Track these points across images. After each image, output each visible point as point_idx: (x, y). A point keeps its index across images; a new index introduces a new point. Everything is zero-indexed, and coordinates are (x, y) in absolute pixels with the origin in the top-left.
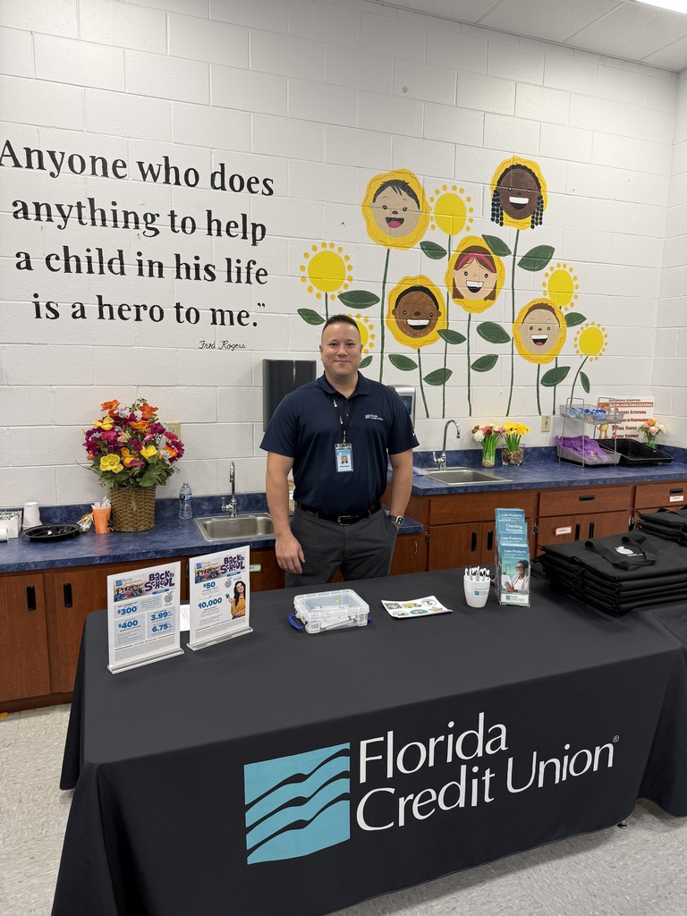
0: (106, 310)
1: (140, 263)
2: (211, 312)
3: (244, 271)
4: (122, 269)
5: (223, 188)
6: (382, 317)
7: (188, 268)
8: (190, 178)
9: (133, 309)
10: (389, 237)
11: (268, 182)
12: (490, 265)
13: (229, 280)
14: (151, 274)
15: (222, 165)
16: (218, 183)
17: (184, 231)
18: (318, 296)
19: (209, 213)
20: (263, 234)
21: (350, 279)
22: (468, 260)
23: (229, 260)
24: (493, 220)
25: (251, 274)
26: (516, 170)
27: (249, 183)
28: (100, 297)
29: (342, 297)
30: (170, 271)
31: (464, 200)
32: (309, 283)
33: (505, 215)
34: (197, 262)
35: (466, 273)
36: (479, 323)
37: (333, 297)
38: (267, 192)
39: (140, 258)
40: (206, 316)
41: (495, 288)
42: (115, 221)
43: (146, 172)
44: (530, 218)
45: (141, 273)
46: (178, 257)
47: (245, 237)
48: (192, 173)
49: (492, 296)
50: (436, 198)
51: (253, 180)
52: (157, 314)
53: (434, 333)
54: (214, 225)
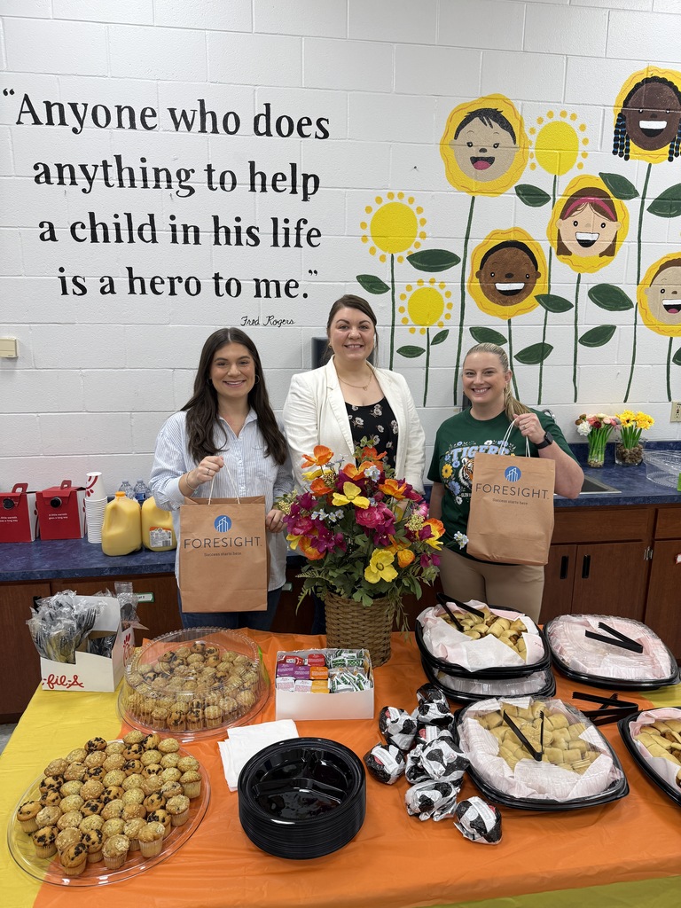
0: (137, 283)
1: (174, 228)
2: (254, 282)
3: (293, 232)
4: (154, 236)
5: (268, 133)
6: (463, 281)
7: (228, 231)
8: (229, 124)
9: (167, 282)
10: (474, 181)
11: (323, 123)
12: (609, 213)
13: (276, 244)
14: (186, 241)
15: (268, 106)
16: (262, 129)
17: (223, 188)
18: (383, 258)
19: (252, 164)
20: (316, 187)
21: (423, 236)
22: (579, 206)
23: (275, 220)
24: (615, 153)
25: (303, 235)
26: (650, 85)
27: (300, 125)
28: (130, 269)
29: (412, 258)
30: (207, 236)
31: (576, 129)
32: (371, 243)
33: (633, 146)
34: (238, 224)
35: (576, 223)
36: (592, 286)
37: (400, 259)
38: (321, 134)
39: (173, 222)
40: (249, 288)
41: (615, 240)
42: (145, 180)
43: (179, 119)
44: (667, 148)
45: (174, 240)
46: (216, 219)
47: (294, 191)
48: (231, 118)
49: (610, 251)
50: (538, 128)
51: (305, 121)
52: (193, 287)
53: (530, 299)
54: (258, 179)
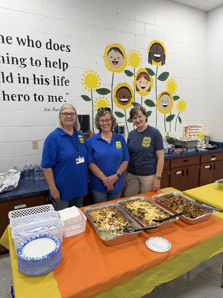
0: (6, 97)
1: (19, 78)
2: (48, 97)
3: (60, 81)
4: (12, 80)
5: (51, 49)
6: (112, 98)
7: (38, 80)
8: (38, 44)
9: (17, 96)
10: (113, 68)
11: (68, 47)
12: (148, 79)
13: (55, 84)
14: (24, 82)
15: (50, 40)
16: (49, 47)
17: (36, 65)
18: (89, 90)
19: (46, 58)
20: (67, 67)
21: (100, 84)
22: (141, 77)
23: (54, 77)
24: (149, 62)
25: (63, 82)
26: (156, 45)
27: (61, 47)
28: (3, 92)
29: (97, 90)
30: (31, 81)
31: (139, 55)
32: (85, 85)
33: (153, 61)
34: (42, 77)
35: (140, 82)
36: (145, 100)
37: (94, 91)
38: (68, 51)
39: (19, 76)
40: (46, 98)
41: (150, 87)
42: (8, 61)
43: (20, 41)
44: (161, 62)
45: (20, 82)
46: (34, 75)
47: (60, 68)
48: (38, 42)
49: (149, 90)
50: (129, 54)
51: (62, 46)
52: (27, 98)
53: (130, 104)
54: (48, 63)
